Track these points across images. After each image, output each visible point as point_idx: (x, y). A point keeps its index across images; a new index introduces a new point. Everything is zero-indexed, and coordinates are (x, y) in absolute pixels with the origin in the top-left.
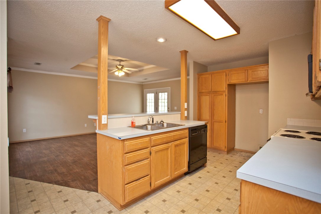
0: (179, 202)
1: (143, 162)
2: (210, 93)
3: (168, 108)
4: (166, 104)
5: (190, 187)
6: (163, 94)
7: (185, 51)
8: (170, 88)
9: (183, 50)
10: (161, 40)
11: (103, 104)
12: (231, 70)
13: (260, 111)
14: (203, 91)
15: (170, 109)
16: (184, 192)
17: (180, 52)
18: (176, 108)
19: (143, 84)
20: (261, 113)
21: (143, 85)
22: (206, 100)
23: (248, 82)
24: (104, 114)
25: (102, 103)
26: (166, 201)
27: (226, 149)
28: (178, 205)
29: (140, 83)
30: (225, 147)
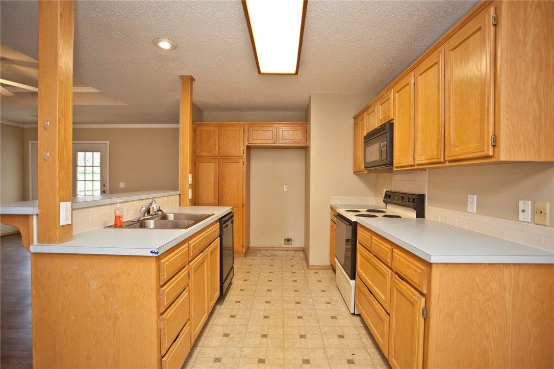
0: (242, 351)
1: (183, 296)
2: (216, 158)
3: (103, 185)
4: (98, 177)
5: (238, 321)
6: (89, 154)
7: (192, 77)
8: (108, 142)
9: (189, 75)
10: (165, 45)
11: (63, 171)
12: (253, 124)
13: (285, 188)
14: (204, 154)
15: (108, 188)
16: (235, 332)
17: (180, 76)
18: (122, 185)
19: (26, 126)
20: (286, 190)
21: (23, 128)
22: (209, 170)
23: (277, 145)
24: (64, 201)
25: (60, 170)
26: (221, 358)
27: (244, 249)
28: (245, 356)
29: (17, 125)
30: (243, 245)
